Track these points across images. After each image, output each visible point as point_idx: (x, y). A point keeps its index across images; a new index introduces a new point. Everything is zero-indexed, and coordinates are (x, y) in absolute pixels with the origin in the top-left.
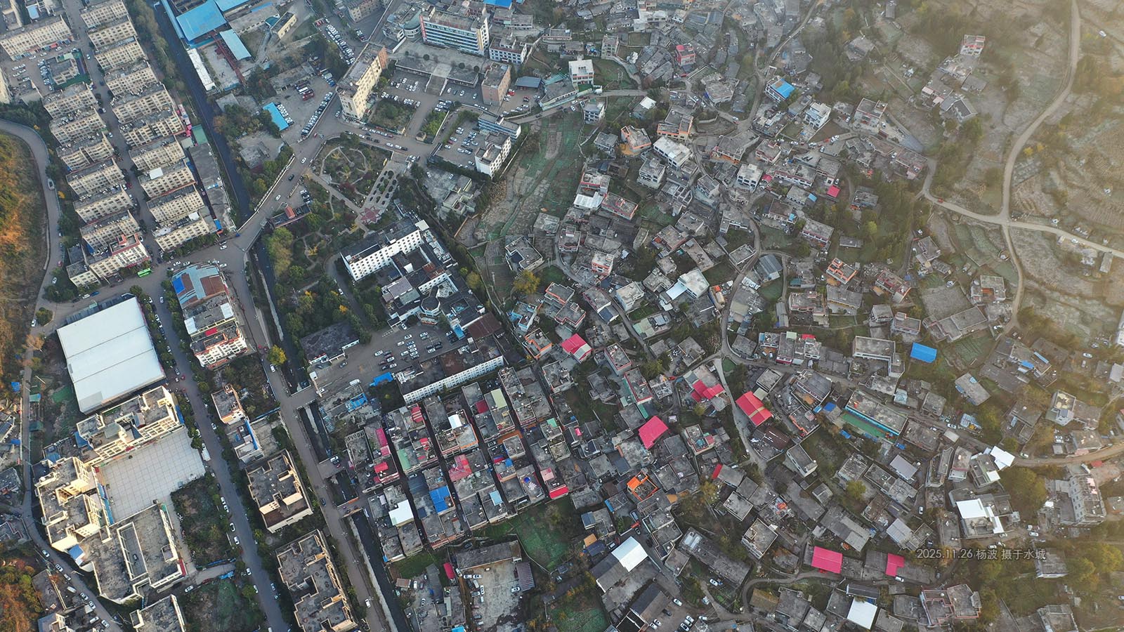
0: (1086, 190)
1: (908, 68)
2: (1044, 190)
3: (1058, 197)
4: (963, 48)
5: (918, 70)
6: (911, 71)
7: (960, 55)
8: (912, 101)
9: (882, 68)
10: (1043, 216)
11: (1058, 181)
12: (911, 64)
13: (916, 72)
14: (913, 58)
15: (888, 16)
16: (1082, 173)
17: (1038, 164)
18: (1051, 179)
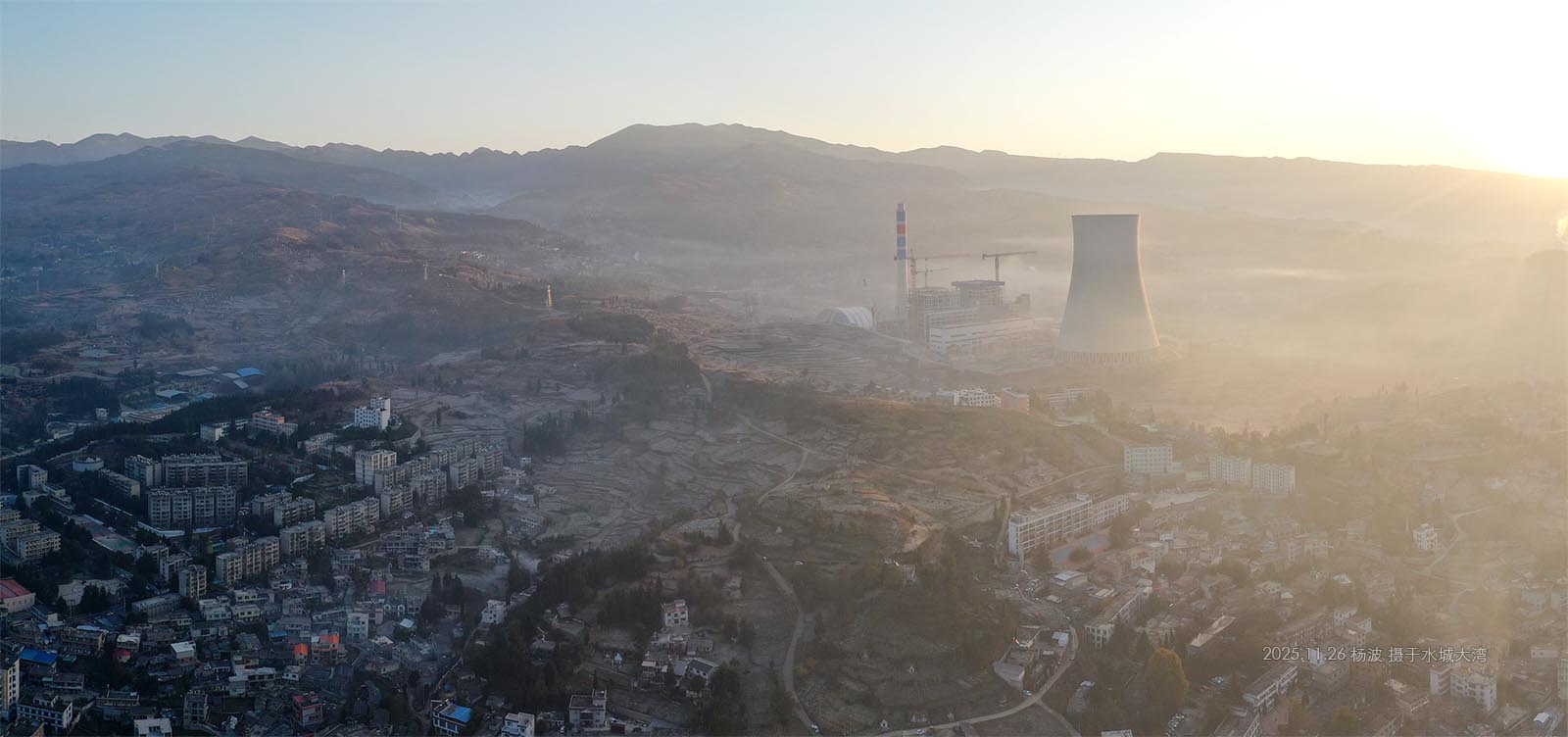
0: (891, 679)
1: (613, 657)
2: (848, 702)
3: (868, 701)
4: (667, 618)
5: (626, 655)
6: (618, 658)
7: (666, 627)
8: (636, 685)
9: (581, 666)
10: (867, 727)
11: (854, 686)
12: (614, 652)
13: (624, 656)
14: (615, 646)
15: (563, 616)
16: (874, 667)
17: (822, 681)
18: (847, 688)
